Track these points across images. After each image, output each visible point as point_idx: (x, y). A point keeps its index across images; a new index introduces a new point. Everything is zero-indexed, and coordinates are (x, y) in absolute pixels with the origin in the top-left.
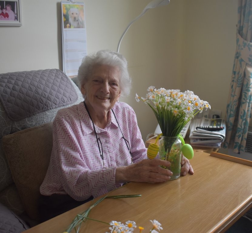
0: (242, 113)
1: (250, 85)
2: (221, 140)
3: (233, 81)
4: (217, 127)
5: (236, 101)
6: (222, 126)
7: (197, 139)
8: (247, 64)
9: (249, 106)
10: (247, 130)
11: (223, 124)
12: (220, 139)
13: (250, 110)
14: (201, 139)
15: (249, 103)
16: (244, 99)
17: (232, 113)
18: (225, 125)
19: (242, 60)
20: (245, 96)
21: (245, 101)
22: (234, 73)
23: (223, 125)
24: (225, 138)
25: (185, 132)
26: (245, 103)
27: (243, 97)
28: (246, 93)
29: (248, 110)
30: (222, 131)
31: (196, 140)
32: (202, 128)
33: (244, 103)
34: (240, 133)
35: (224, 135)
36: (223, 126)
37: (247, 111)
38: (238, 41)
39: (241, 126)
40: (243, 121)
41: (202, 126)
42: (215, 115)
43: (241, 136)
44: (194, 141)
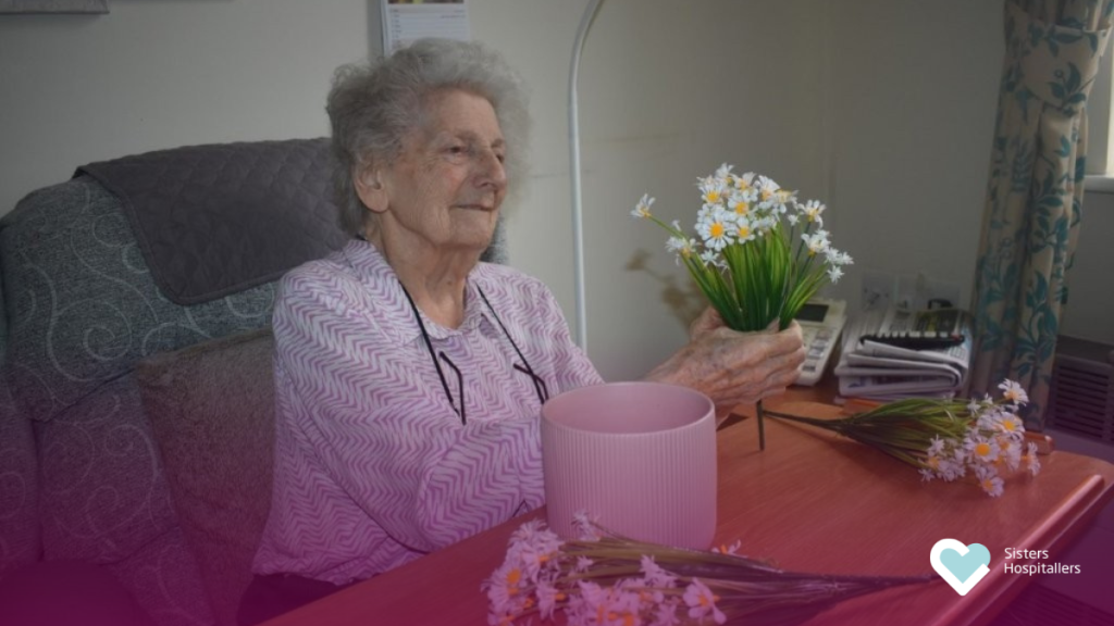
0: (1031, 284)
1: (1061, 181)
2: (954, 382)
3: (996, 173)
4: (938, 334)
5: (1007, 241)
6: (956, 333)
7: (863, 378)
8: (1046, 106)
9: (1057, 260)
10: (1054, 349)
11: (961, 327)
12: (950, 379)
13: (1062, 272)
14: (879, 380)
15: (1057, 248)
16: (1039, 234)
17: (995, 285)
18: (967, 330)
19: (1029, 94)
20: (1044, 224)
21: (1041, 242)
22: (1000, 143)
23: (960, 330)
24: (966, 375)
25: (822, 355)
26: (1043, 247)
27: (1036, 226)
28: (1047, 213)
29: (1055, 275)
30: (956, 348)
31: (858, 382)
32: (883, 340)
33: (1037, 248)
34: (1025, 359)
35: (965, 363)
36: (963, 333)
37: (1052, 276)
38: (1010, 26)
39: (1030, 334)
40: (1034, 314)
41: (884, 331)
42: (938, 301)
43: (1031, 367)
44: (854, 385)
